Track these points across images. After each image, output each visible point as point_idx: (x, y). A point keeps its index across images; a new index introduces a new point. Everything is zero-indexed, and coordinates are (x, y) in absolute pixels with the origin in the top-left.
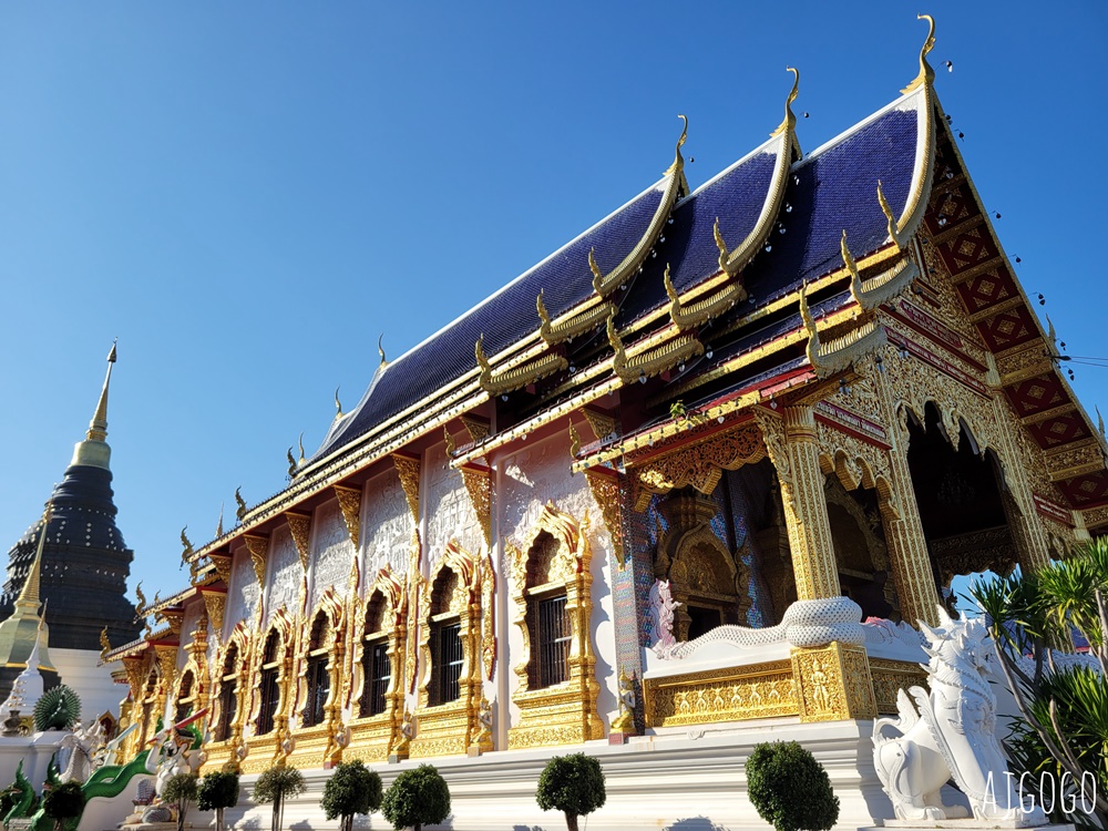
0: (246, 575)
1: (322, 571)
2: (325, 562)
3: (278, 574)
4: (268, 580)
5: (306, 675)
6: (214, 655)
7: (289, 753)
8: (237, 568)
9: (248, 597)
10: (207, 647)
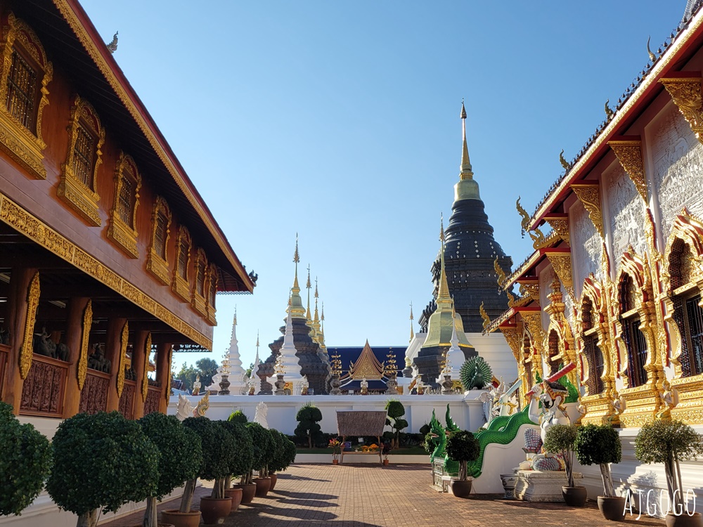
0: (584, 229)
1: (667, 197)
2: (670, 186)
3: (617, 218)
4: (607, 227)
5: (675, 317)
6: (572, 313)
7: (673, 406)
8: (575, 225)
9: (591, 251)
10: (565, 307)
